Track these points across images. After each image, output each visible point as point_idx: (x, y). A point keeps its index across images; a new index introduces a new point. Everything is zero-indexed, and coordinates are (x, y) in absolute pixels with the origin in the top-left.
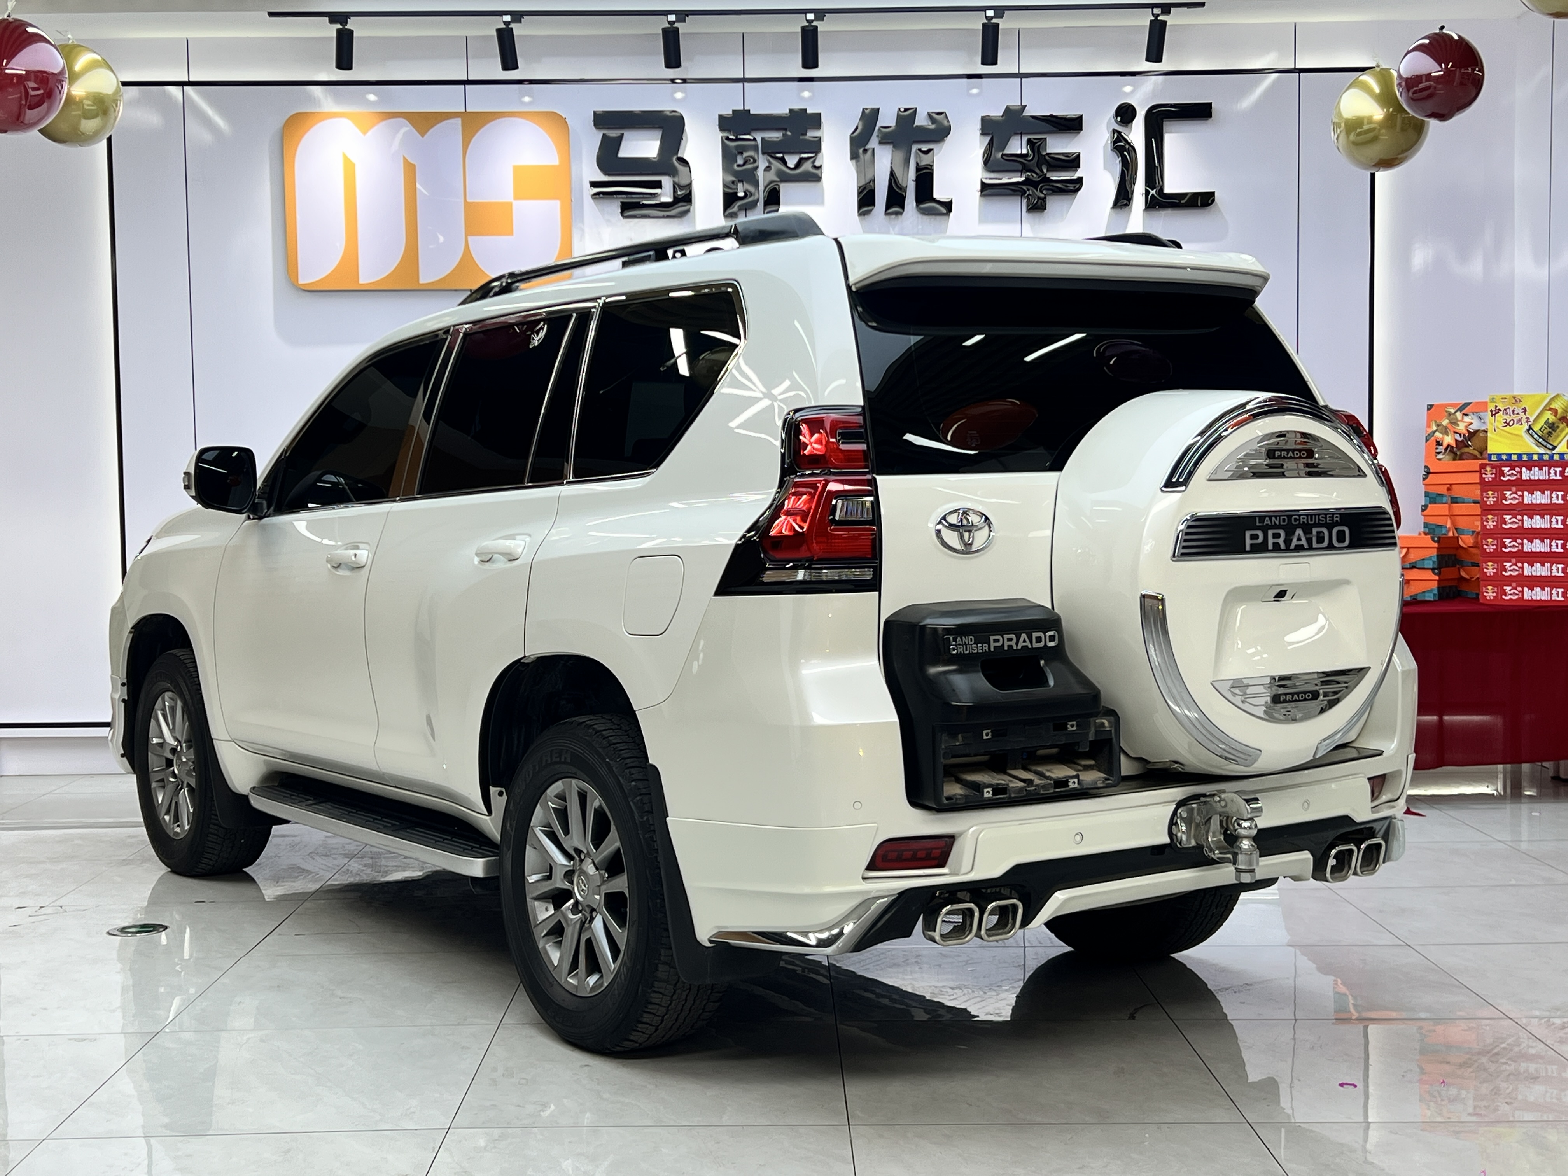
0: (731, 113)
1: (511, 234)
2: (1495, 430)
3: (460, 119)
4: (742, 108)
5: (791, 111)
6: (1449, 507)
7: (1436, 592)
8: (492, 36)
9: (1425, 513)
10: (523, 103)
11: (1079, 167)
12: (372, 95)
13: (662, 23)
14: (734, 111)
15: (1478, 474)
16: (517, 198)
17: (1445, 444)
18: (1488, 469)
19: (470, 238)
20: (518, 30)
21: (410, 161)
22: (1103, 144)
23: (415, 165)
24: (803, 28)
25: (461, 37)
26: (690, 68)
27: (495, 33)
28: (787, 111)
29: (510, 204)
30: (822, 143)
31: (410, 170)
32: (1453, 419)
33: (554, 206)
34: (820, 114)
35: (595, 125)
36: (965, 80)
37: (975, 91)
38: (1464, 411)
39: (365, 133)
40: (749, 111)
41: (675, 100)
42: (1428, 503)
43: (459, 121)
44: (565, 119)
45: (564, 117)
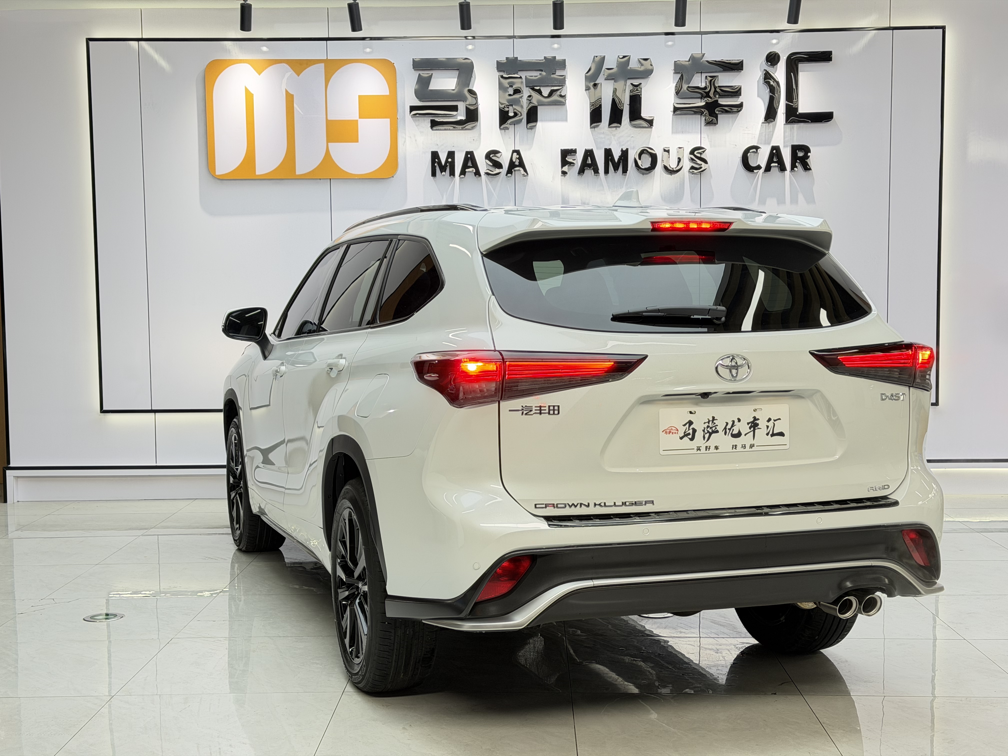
0: (505, 59)
1: (357, 141)
4: (512, 57)
8: (345, 9)
10: (367, 53)
11: (741, 95)
12: (264, 47)
16: (361, 117)
19: (329, 144)
21: (290, 92)
22: (758, 80)
23: (293, 95)
24: (554, 3)
25: (323, 9)
26: (477, 29)
27: (347, 6)
28: (543, 58)
29: (357, 120)
30: (566, 79)
31: (290, 98)
33: (386, 123)
34: (565, 60)
35: (413, 68)
36: (663, 36)
37: (670, 44)
39: (259, 74)
40: (517, 58)
41: (467, 51)
43: (323, 65)
44: (394, 63)
45: (393, 63)
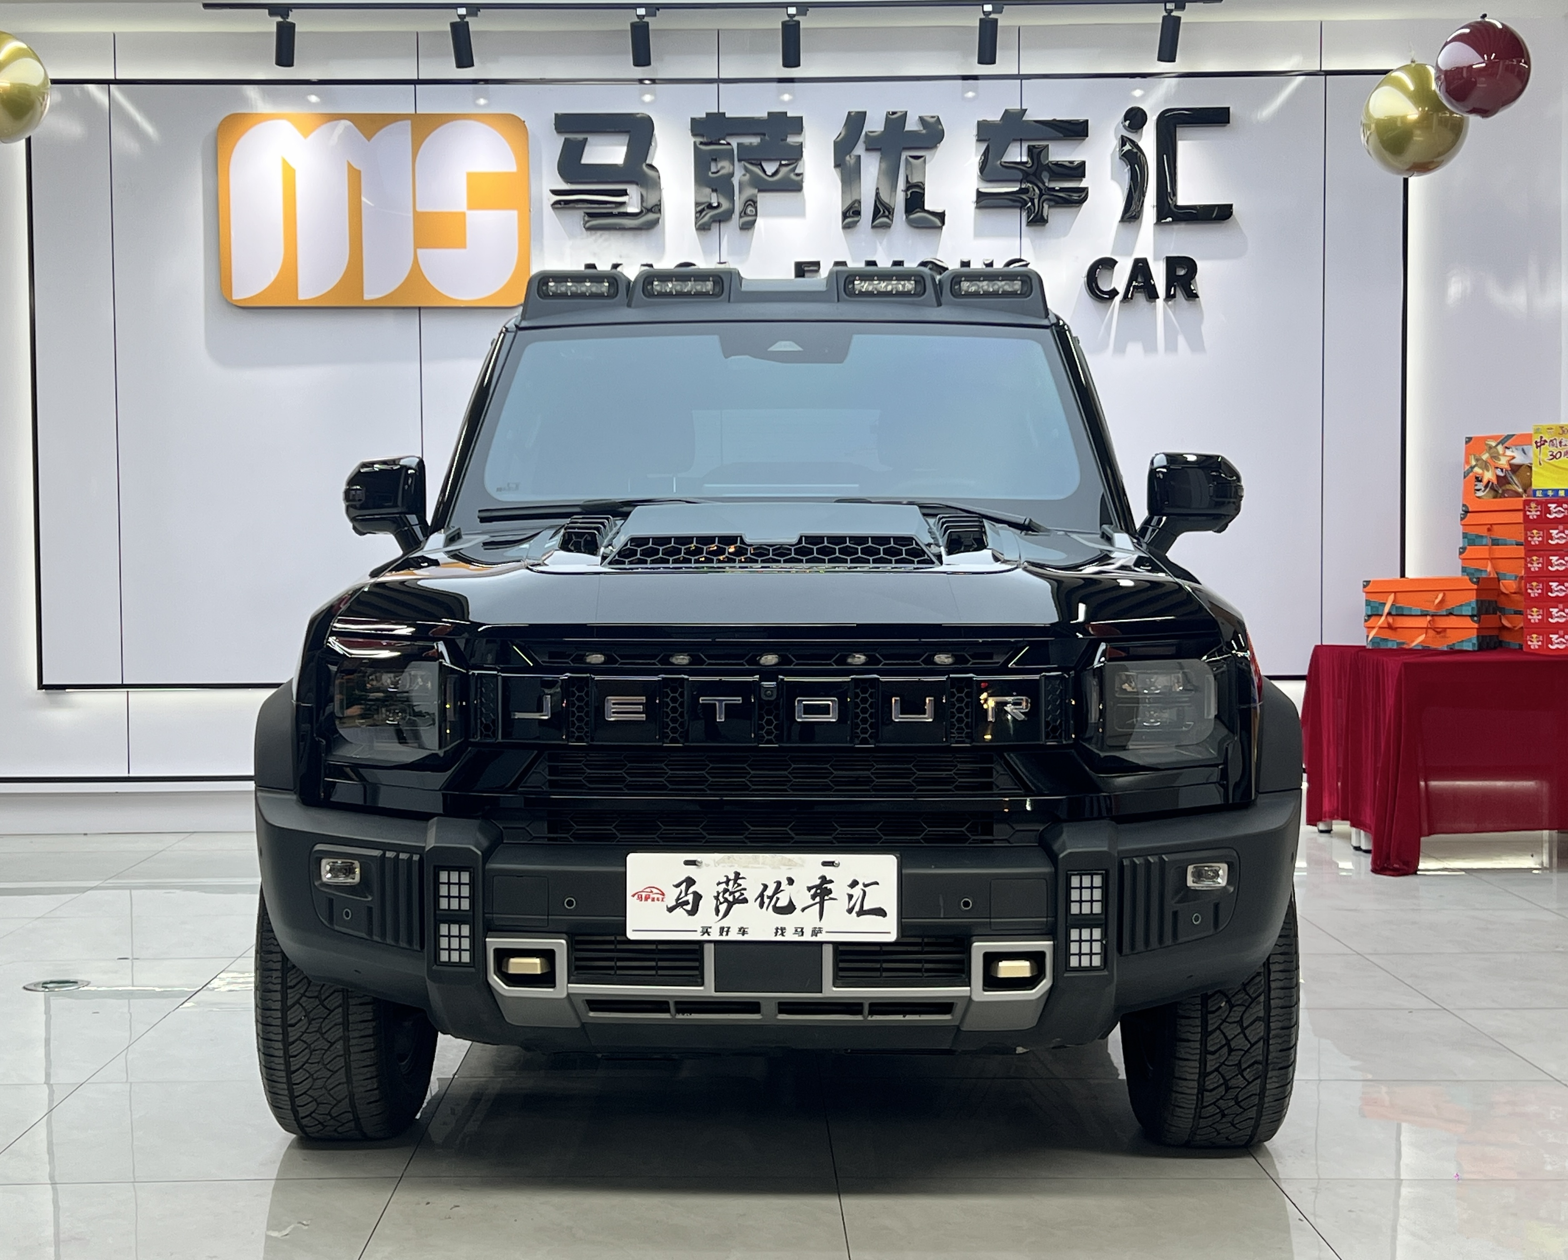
0: (704, 116)
1: (465, 247)
2: (1540, 464)
3: (409, 122)
4: (716, 111)
5: (769, 113)
6: (1490, 549)
7: (1475, 641)
8: (446, 32)
9: (1464, 556)
10: (481, 105)
11: (1084, 176)
12: (313, 95)
13: (631, 17)
14: (707, 114)
15: (1521, 513)
16: (471, 207)
17: (1485, 480)
18: (1533, 505)
19: (419, 251)
20: (475, 25)
21: (355, 166)
22: (1111, 152)
23: (359, 172)
24: (784, 24)
25: (411, 33)
26: (660, 68)
27: (449, 29)
28: (766, 115)
29: (464, 214)
30: (804, 149)
31: (355, 177)
32: (1494, 453)
33: (511, 216)
34: (801, 118)
35: (556, 129)
36: (960, 82)
37: (970, 94)
38: (1506, 445)
39: (306, 136)
40: (724, 114)
41: (643, 103)
42: (1466, 544)
44: (524, 122)
45: (523, 119)
